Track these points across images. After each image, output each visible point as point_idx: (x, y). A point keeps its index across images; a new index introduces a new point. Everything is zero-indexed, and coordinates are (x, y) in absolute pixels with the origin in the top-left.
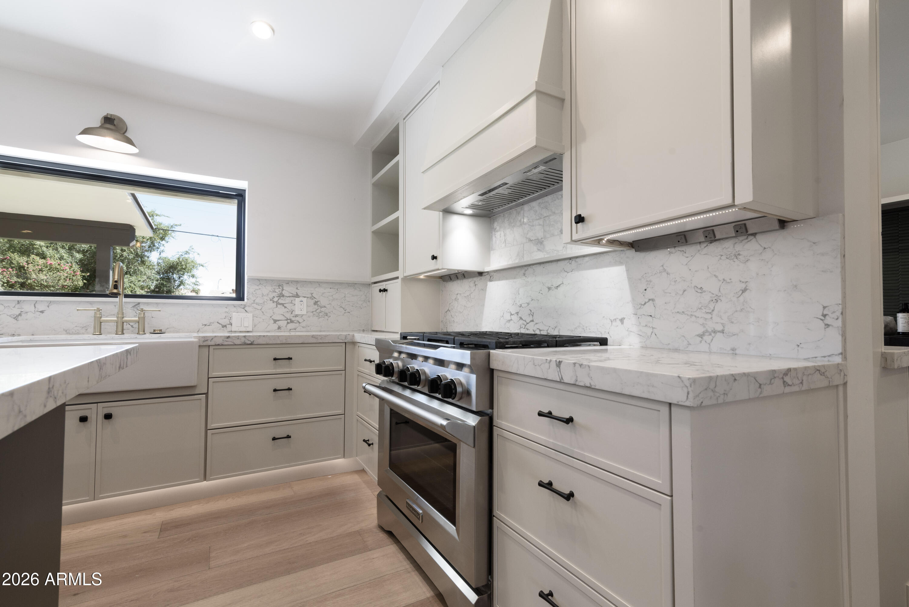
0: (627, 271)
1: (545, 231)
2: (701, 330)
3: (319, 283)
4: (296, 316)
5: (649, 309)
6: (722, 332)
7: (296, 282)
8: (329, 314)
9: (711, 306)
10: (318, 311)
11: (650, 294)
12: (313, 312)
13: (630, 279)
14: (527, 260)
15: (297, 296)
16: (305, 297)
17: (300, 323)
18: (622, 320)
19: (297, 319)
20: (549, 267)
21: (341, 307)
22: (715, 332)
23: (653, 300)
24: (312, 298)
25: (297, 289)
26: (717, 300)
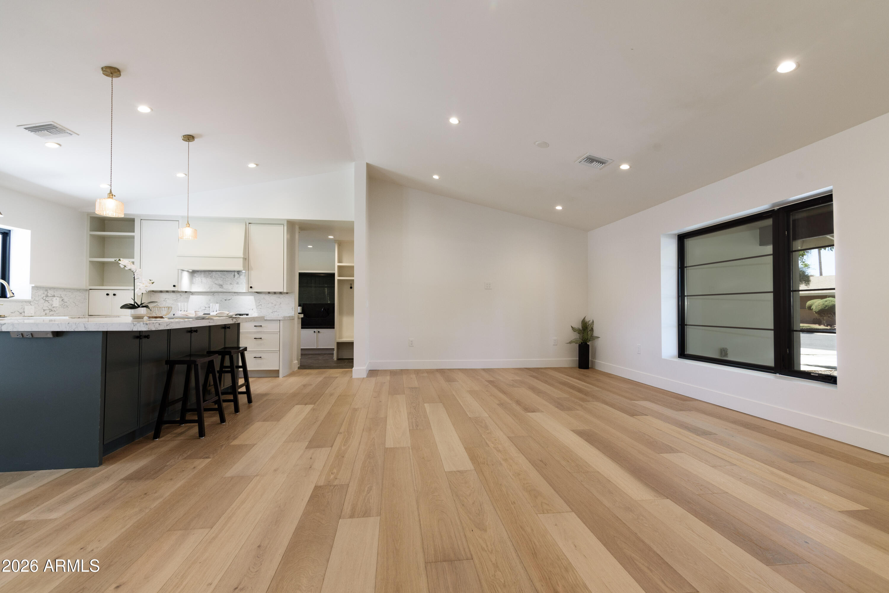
0: (254, 297)
1: (223, 282)
2: (272, 311)
3: (64, 289)
4: (54, 307)
5: (260, 307)
6: (276, 311)
7: (54, 288)
8: (68, 306)
9: (274, 306)
10: (63, 305)
11: (260, 303)
12: (61, 305)
13: (255, 300)
14: (213, 290)
15: (54, 296)
16: (58, 297)
17: (55, 311)
18: (252, 309)
19: (54, 309)
20: (225, 293)
21: (74, 302)
22: (275, 311)
23: (261, 305)
24: (61, 297)
25: (54, 292)
26: (275, 305)
